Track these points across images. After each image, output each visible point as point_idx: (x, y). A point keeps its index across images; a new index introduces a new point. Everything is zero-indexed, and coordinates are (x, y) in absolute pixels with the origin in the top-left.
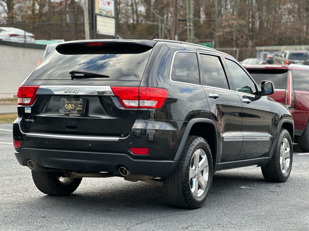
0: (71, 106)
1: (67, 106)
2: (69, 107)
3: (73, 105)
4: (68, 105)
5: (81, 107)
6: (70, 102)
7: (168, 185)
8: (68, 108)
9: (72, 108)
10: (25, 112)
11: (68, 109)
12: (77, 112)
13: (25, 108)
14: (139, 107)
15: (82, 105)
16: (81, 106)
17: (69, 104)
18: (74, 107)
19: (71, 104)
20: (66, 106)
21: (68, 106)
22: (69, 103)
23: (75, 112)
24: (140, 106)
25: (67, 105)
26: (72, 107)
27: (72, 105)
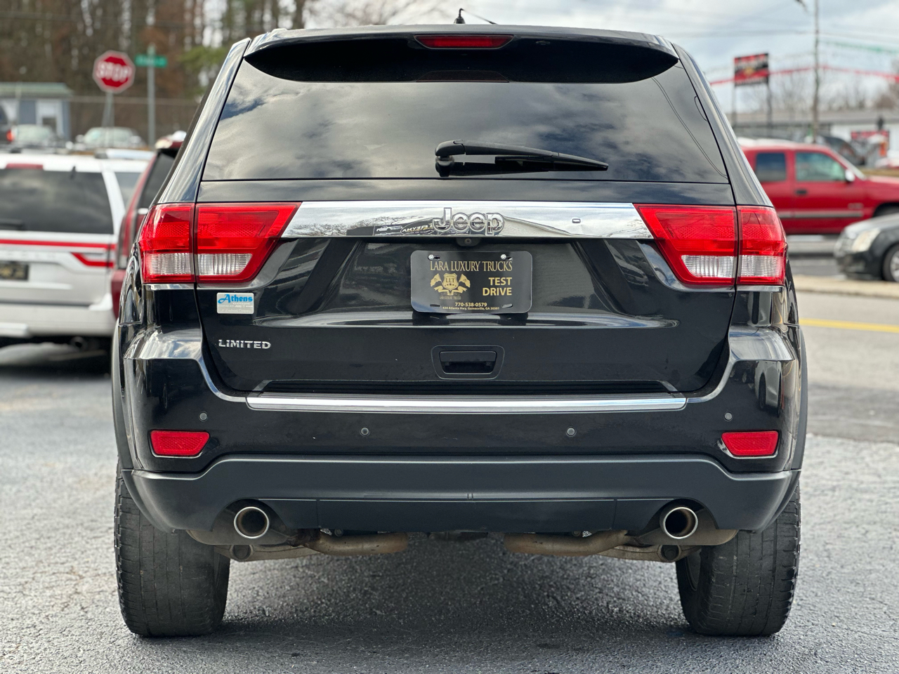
0: (456, 284)
1: (438, 284)
2: (447, 287)
3: (463, 278)
4: (442, 278)
5: (507, 286)
6: (450, 268)
7: (735, 558)
8: (444, 289)
9: (461, 290)
10: (219, 311)
11: (444, 294)
12: (486, 304)
13: (218, 294)
14: (737, 281)
15: (509, 279)
16: (507, 281)
17: (446, 275)
18: (468, 284)
19: (455, 276)
20: (433, 283)
21: (444, 283)
22: (446, 271)
23: (477, 304)
24: (740, 278)
25: (437, 278)
26: (462, 284)
27: (458, 279)
